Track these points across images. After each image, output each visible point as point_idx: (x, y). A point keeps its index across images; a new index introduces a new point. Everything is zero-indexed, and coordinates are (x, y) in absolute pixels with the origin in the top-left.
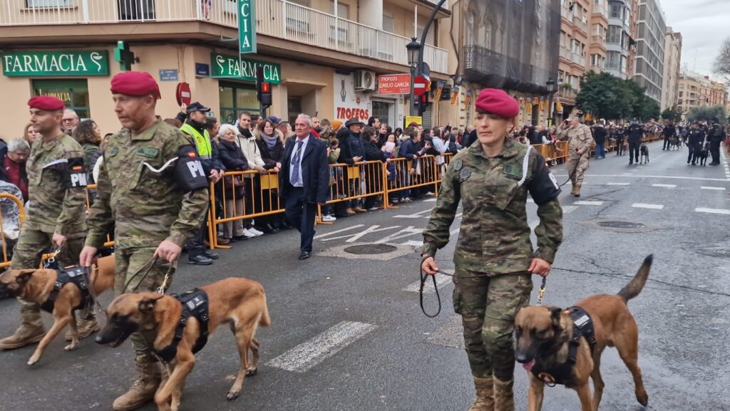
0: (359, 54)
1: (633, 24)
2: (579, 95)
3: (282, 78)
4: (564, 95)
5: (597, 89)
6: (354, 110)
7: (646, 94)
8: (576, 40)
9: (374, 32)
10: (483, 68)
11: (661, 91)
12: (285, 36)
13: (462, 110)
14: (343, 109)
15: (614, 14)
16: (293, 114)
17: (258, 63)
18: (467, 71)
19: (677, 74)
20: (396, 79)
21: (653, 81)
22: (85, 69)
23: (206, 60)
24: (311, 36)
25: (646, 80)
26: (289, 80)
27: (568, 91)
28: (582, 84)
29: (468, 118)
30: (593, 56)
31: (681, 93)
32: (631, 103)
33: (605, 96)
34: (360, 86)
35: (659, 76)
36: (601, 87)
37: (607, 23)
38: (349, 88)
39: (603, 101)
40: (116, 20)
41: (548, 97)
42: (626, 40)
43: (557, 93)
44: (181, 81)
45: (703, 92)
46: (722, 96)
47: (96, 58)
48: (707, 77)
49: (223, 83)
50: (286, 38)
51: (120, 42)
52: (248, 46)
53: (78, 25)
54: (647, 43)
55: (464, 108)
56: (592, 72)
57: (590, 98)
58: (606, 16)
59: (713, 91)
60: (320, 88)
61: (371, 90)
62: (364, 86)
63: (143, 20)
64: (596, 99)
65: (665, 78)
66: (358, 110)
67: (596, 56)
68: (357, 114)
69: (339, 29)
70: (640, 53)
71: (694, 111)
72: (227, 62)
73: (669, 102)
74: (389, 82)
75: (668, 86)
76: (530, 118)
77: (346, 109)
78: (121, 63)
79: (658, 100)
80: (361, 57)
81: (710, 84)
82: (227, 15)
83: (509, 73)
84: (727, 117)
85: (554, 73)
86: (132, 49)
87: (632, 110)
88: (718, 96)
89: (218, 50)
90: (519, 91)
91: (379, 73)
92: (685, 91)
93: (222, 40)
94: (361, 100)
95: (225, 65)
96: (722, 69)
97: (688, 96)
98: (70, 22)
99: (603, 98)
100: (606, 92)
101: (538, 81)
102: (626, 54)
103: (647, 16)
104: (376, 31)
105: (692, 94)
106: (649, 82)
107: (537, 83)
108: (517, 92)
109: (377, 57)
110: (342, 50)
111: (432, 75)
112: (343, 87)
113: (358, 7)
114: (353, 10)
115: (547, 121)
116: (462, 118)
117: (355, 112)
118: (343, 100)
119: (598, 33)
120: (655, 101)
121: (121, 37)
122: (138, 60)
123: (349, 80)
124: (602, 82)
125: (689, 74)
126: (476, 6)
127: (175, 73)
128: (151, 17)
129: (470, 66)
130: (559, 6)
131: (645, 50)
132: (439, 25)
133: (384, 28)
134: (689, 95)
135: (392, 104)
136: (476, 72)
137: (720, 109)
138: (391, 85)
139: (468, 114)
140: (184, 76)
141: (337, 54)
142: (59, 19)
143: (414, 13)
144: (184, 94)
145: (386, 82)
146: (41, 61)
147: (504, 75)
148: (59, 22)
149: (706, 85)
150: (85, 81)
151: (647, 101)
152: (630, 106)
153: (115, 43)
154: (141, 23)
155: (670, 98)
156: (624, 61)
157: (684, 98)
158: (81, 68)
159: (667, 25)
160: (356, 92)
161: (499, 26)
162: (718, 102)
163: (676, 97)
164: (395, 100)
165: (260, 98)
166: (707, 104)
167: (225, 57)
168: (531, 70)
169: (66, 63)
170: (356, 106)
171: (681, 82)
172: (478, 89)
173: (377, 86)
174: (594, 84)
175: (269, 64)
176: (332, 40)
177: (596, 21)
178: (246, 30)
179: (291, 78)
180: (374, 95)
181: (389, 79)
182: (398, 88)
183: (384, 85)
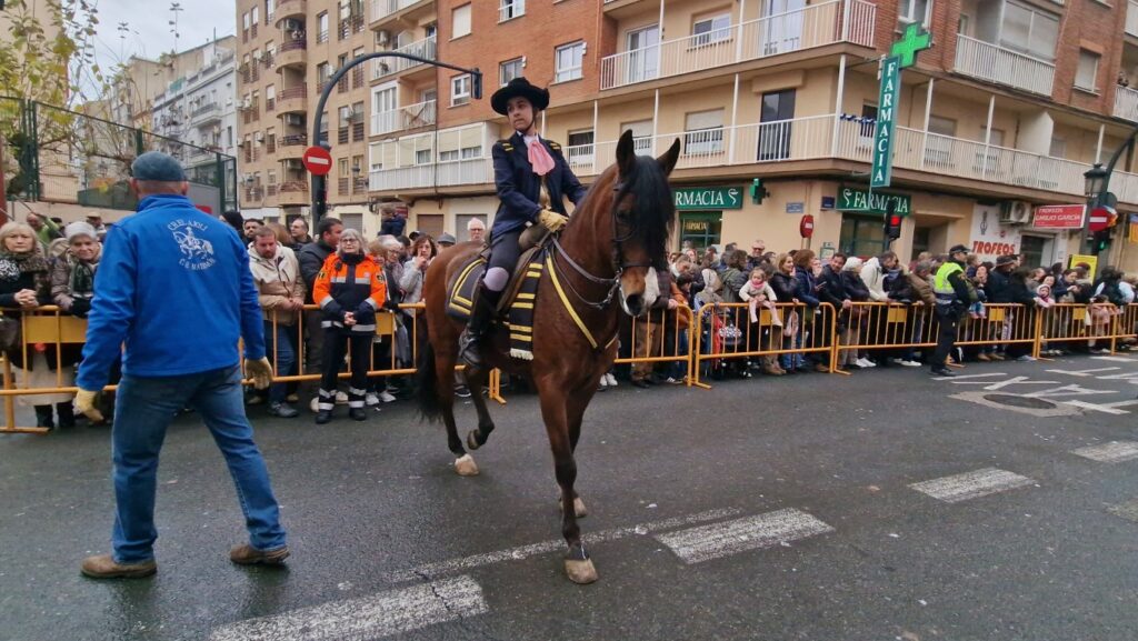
0: (1011, 183)
3: (912, 209)
6: (995, 244)
9: (1034, 159)
12: (922, 168)
14: (981, 243)
16: (919, 247)
17: (886, 195)
20: (1061, 210)
22: (722, 203)
23: (834, 195)
24: (952, 166)
26: (919, 212)
34: (1009, 216)
38: (993, 220)
40: (755, 161)
44: (806, 213)
47: (733, 194)
49: (846, 216)
50: (923, 169)
51: (756, 180)
52: (881, 179)
53: (724, 166)
60: (954, 220)
61: (1022, 223)
62: (1013, 218)
63: (779, 159)
66: (1003, 245)
69: (989, 157)
72: (853, 196)
74: (1051, 214)
77: (985, 243)
78: (754, 198)
80: (1014, 186)
82: (863, 150)
86: (765, 185)
89: (846, 184)
91: (1036, 204)
93: (854, 174)
94: (1007, 234)
95: (852, 198)
98: (717, 164)
104: (1039, 157)
109: (1035, 186)
110: (991, 180)
111: (1119, 207)
112: (984, 220)
113: (1017, 132)
114: (1010, 136)
117: (997, 247)
118: (983, 233)
121: (757, 175)
122: (768, 195)
123: (993, 211)
127: (801, 206)
128: (787, 156)
133: (1051, 154)
135: (1051, 239)
138: (1051, 218)
140: (809, 209)
141: (983, 183)
142: (710, 162)
143: (1098, 134)
144: (808, 226)
146: (689, 196)
148: (709, 165)
150: (720, 214)
153: (750, 180)
154: (777, 163)
158: (719, 202)
160: (1002, 225)
164: (1054, 234)
165: (887, 231)
167: (853, 191)
169: (708, 198)
170: (1000, 241)
173: (1031, 218)
175: (899, 196)
176: (975, 169)
178: (881, 164)
179: (921, 209)
180: (1026, 228)
181: (1050, 210)
182: (1064, 221)
183: (1042, 218)
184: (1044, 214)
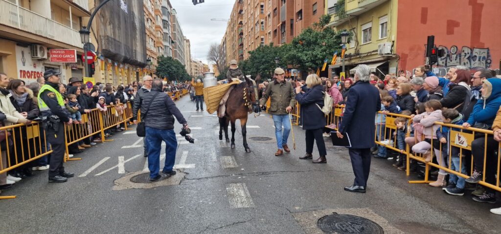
1: (172, 33)
5: (166, 65)
6: (32, 72)
8: (152, 38)
9: (45, 19)
10: (112, 50)
13: (103, 74)
14: (24, 71)
15: (165, 27)
18: (103, 51)
28: (158, 62)
29: (106, 79)
30: (158, 47)
33: (171, 69)
34: (37, 55)
37: (162, 31)
38: (28, 57)
39: (170, 71)
42: (171, 41)
54: (178, 43)
55: (104, 73)
56: (163, 55)
57: (163, 69)
58: (162, 27)
60: (6, 55)
61: (44, 59)
62: (39, 56)
64: (167, 71)
66: (35, 72)
67: (160, 48)
68: (35, 75)
69: (19, 15)
70: (176, 48)
74: (58, 54)
77: (26, 71)
80: (36, 36)
83: (125, 54)
85: (145, 55)
91: (50, 47)
94: (37, 65)
102: (171, 47)
103: (176, 30)
104: (47, 19)
107: (139, 60)
109: (48, 37)
110: (22, 29)
112: (23, 56)
113: (30, 1)
114: (27, 4)
116: (103, 79)
117: (33, 74)
118: (24, 65)
119: (159, 36)
123: (27, 51)
124: (168, 61)
126: (104, 12)
129: (104, 48)
130: (144, 19)
131: (177, 47)
132: (83, 20)
133: (52, 18)
135: (57, 69)
136: (110, 51)
138: (60, 57)
139: (106, 76)
141: (20, 31)
143: (69, 12)
145: (55, 54)
147: (123, 54)
156: (171, 51)
159: (184, 35)
160: (32, 60)
161: (117, 26)
164: (59, 66)
168: (135, 52)
170: (34, 70)
172: (110, 62)
173: (48, 56)
174: (165, 62)
176: (15, 22)
177: (158, 29)
180: (46, 62)
181: (58, 52)
182: (66, 58)
183: (55, 56)
184: (56, 54)
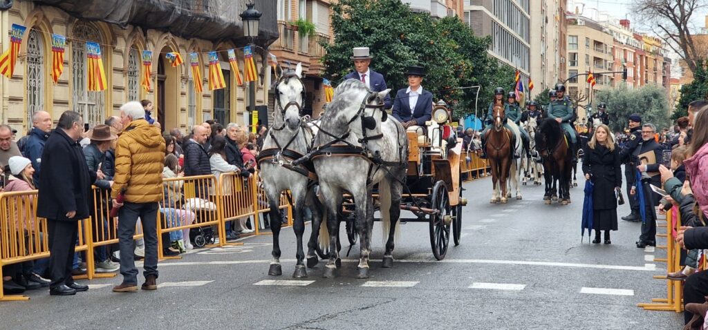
2: (334, 49)
4: (296, 50)
7: (493, 53)
11: (529, 50)
19: (561, 10)
21: (510, 24)
25: (494, 22)
27: (306, 40)
29: (33, 99)
31: (574, 55)
32: (456, 74)
35: (522, 14)
36: (381, 31)
41: (248, 51)
43: (276, 43)
45: (619, 55)
46: (660, 67)
48: (625, 23)
59: (641, 54)
65: (535, 19)
71: (605, 98)
73: (547, 75)
75: (543, 39)
76: (208, 104)
79: (525, 72)
81: (632, 39)
84: (671, 113)
87: (460, 91)
88: (651, 65)
90: (175, 34)
92: (584, 52)
96: (651, 5)
97: (588, 63)
99: (388, 60)
100: (396, 46)
101: (224, 12)
105: (597, 60)
106: (501, 28)
108: (170, 35)
115: (246, 114)
116: (12, 99)
120: (514, 72)
125: (589, 14)
134: (591, 60)
137: (656, 96)
149: (624, 41)
151: (494, 72)
152: (455, 81)
155: (550, 68)
157: (581, 68)
162: (651, 80)
163: (563, 66)
166: (630, 85)
171: (571, 30)
172: (60, 23)
